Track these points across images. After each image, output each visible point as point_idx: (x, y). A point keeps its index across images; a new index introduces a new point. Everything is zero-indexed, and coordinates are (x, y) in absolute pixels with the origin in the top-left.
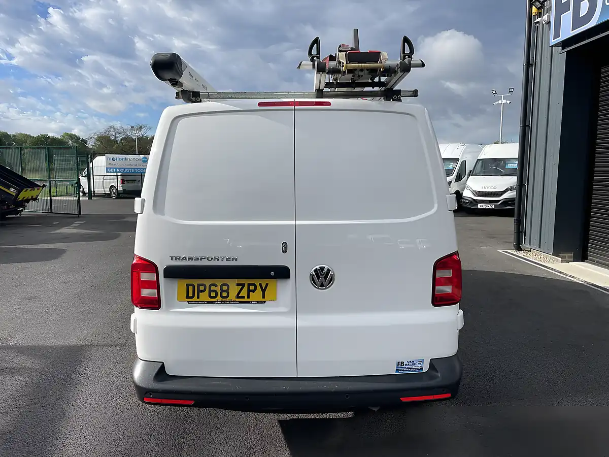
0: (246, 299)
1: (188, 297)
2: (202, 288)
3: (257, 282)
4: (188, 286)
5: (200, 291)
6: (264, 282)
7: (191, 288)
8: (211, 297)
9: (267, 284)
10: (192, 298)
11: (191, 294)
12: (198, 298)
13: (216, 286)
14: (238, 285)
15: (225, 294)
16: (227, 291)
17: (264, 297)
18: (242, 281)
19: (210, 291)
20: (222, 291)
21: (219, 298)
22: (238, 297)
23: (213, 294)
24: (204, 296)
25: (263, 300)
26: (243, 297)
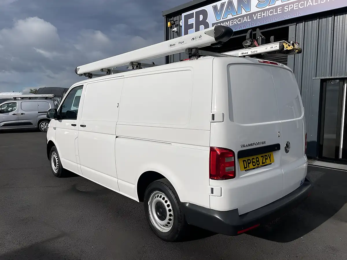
0: (265, 164)
1: (245, 168)
2: (249, 161)
3: (267, 154)
4: (243, 161)
5: (249, 163)
6: (269, 154)
7: (245, 162)
8: (254, 166)
9: (270, 154)
10: (246, 168)
11: (246, 166)
12: (249, 167)
13: (254, 159)
14: (261, 157)
15: (258, 163)
16: (258, 161)
17: (271, 161)
18: (262, 155)
19: (253, 162)
20: (257, 161)
21: (256, 165)
22: (263, 163)
23: (254, 164)
24: (251, 166)
25: (271, 163)
26: (264, 163)
